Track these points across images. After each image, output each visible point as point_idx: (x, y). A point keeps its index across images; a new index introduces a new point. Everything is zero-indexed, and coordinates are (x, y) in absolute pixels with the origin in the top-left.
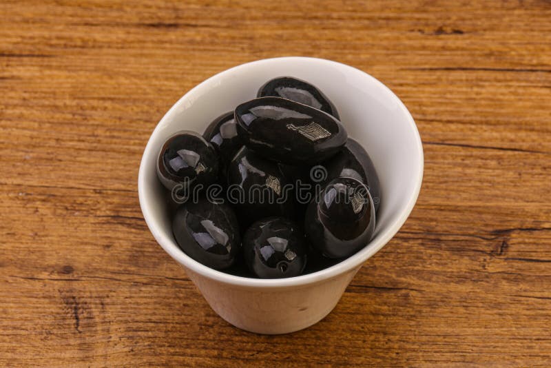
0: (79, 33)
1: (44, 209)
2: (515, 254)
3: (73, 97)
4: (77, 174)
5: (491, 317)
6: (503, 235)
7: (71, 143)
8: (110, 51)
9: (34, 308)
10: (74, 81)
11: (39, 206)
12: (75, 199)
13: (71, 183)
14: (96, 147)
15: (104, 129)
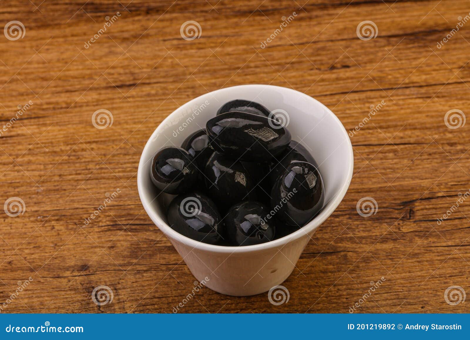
0: (63, 98)
1: (59, 226)
2: (421, 217)
3: (66, 143)
4: (79, 198)
5: (412, 264)
6: (409, 205)
7: (71, 177)
8: (88, 108)
9: (64, 298)
10: (65, 132)
11: (55, 224)
12: (81, 216)
13: (76, 205)
14: (90, 177)
15: (94, 164)
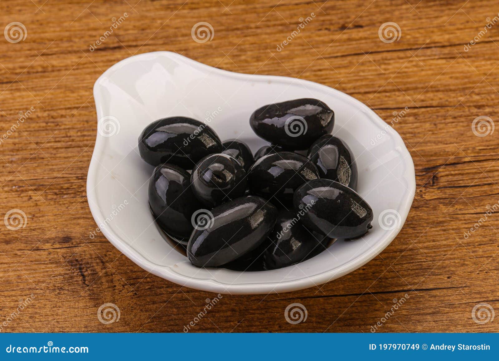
0: (38, 62)
1: (38, 196)
2: (446, 183)
3: (43, 110)
4: (60, 166)
5: (437, 233)
6: (432, 171)
7: (49, 145)
8: (68, 72)
9: (44, 272)
10: (41, 98)
11: (32, 195)
12: (62, 185)
13: (55, 174)
14: (71, 145)
15: (75, 130)
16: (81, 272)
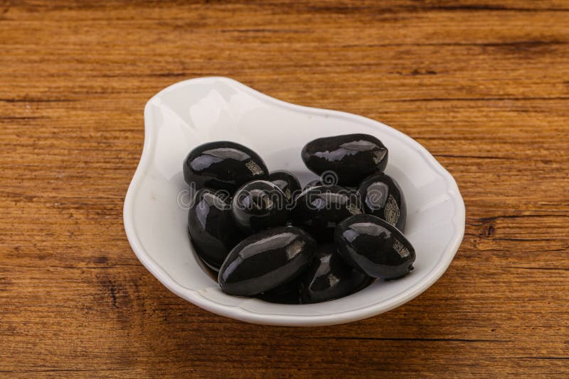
0: (99, 83)
1: (78, 215)
2: (501, 235)
3: (97, 129)
4: (105, 187)
6: (489, 223)
7: (98, 165)
8: (126, 95)
9: (75, 291)
10: (97, 118)
11: (74, 213)
12: (105, 206)
13: (101, 195)
14: (120, 167)
15: (127, 153)
16: (113, 293)
